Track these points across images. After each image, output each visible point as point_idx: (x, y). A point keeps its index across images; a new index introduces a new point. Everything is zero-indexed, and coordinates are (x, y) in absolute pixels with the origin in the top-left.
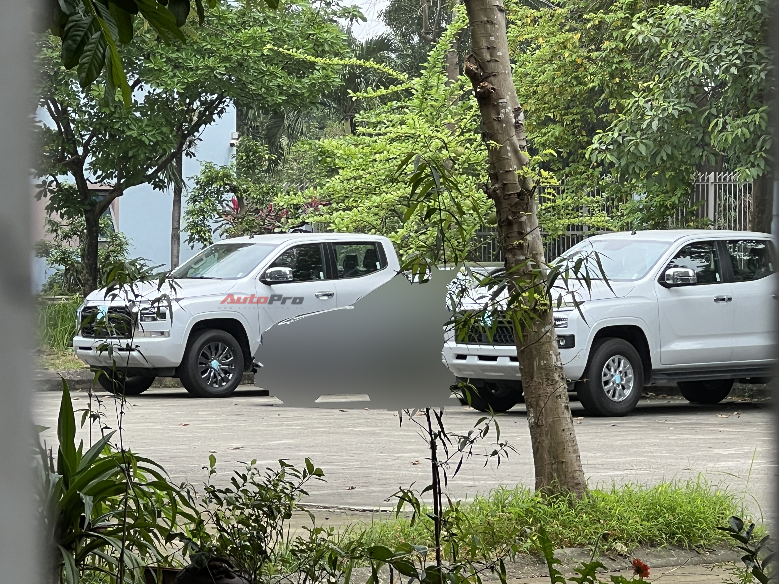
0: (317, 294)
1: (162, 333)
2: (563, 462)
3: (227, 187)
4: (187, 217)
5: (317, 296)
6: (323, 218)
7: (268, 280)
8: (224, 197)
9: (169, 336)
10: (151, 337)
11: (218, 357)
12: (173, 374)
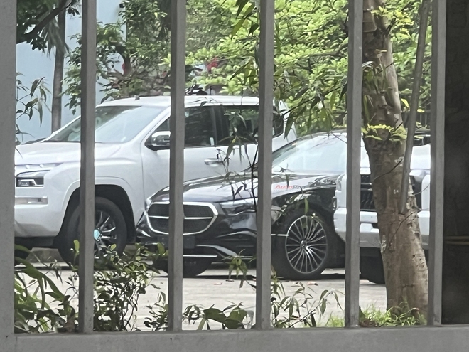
0: (206, 161)
1: (39, 200)
2: (412, 286)
3: (113, 47)
4: (68, 79)
5: (207, 163)
6: (215, 80)
7: (155, 145)
8: (110, 57)
9: (47, 203)
10: (27, 203)
11: (99, 227)
12: (51, 244)
